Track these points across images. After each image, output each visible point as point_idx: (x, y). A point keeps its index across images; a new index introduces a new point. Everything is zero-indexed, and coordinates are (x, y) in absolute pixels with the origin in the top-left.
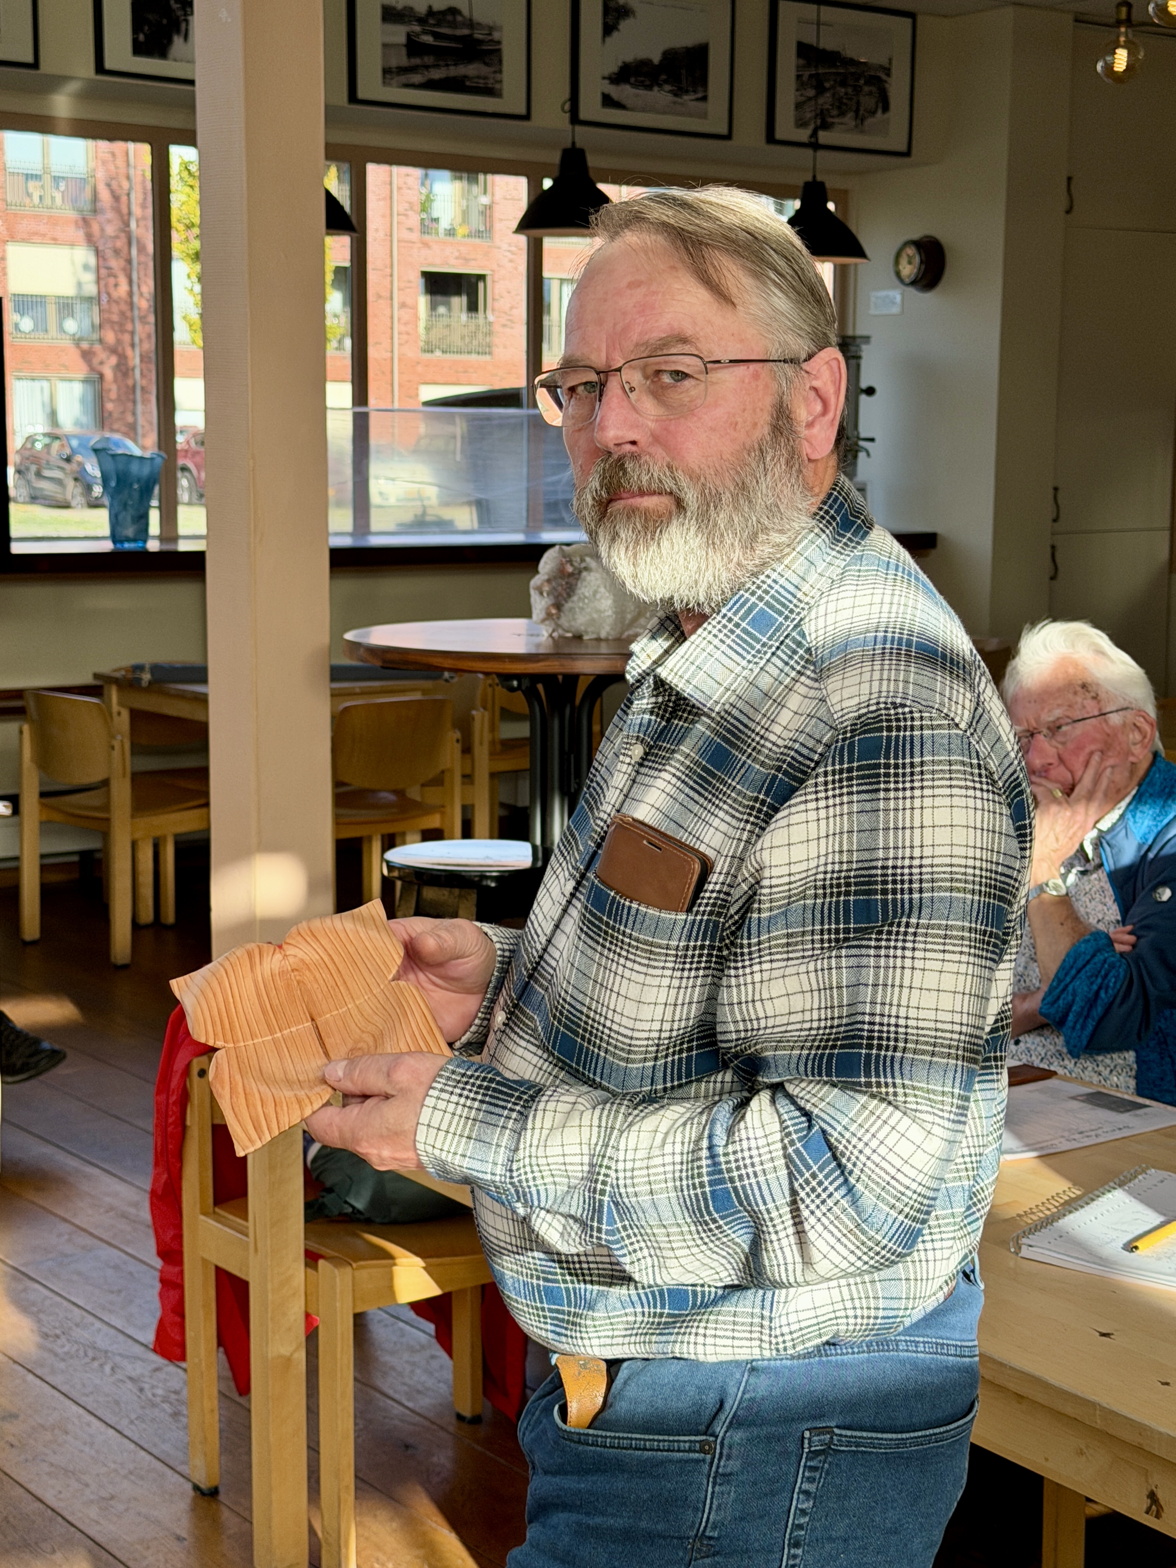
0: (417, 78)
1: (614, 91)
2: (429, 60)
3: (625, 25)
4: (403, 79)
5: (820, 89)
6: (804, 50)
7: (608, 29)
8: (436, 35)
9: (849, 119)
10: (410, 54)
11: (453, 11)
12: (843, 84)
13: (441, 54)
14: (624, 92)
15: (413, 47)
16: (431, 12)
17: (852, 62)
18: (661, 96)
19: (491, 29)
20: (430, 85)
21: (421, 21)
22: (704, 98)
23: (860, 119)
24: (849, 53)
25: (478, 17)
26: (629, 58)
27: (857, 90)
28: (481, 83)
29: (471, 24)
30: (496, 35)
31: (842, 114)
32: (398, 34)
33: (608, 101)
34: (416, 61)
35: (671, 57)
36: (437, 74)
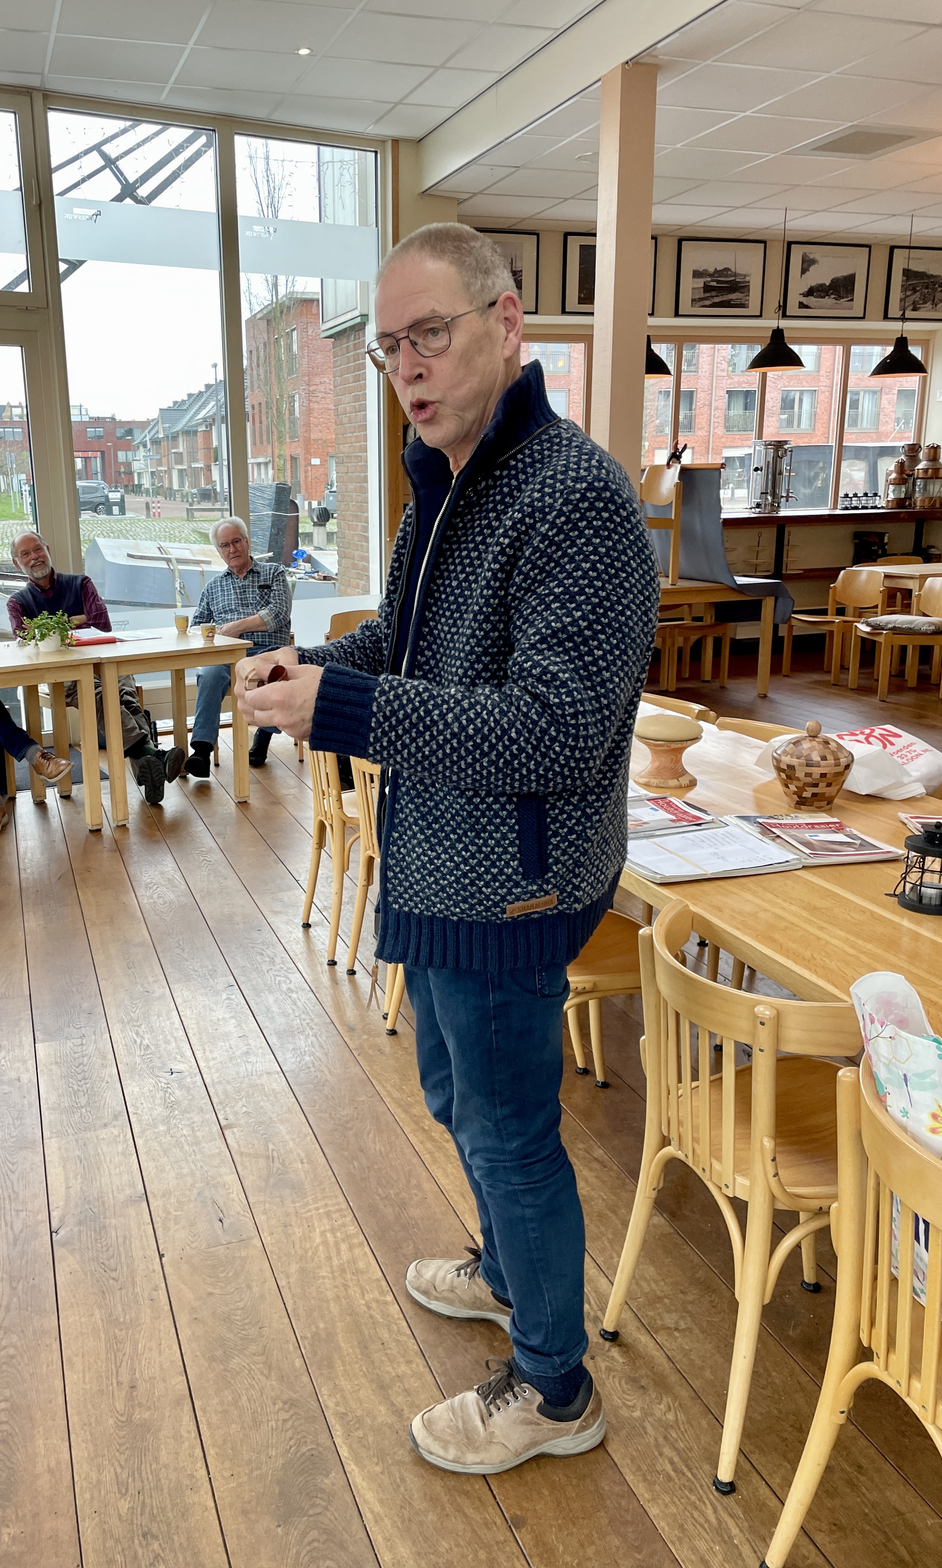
0: (708, 303)
1: (805, 300)
2: (714, 294)
3: (812, 268)
4: (702, 303)
5: (914, 291)
6: (907, 273)
7: (804, 271)
8: (718, 281)
9: (929, 305)
10: (705, 292)
11: (727, 269)
12: (927, 288)
13: (719, 290)
14: (811, 300)
15: (707, 288)
16: (716, 271)
17: (932, 276)
18: (829, 301)
19: (745, 276)
20: (714, 305)
21: (710, 275)
22: (852, 300)
23: (935, 304)
24: (932, 272)
25: (738, 271)
26: (813, 284)
27: (934, 290)
28: (738, 302)
29: (735, 275)
30: (747, 279)
31: (925, 303)
32: (700, 283)
33: (802, 305)
34: (708, 295)
35: (835, 281)
36: (717, 300)
